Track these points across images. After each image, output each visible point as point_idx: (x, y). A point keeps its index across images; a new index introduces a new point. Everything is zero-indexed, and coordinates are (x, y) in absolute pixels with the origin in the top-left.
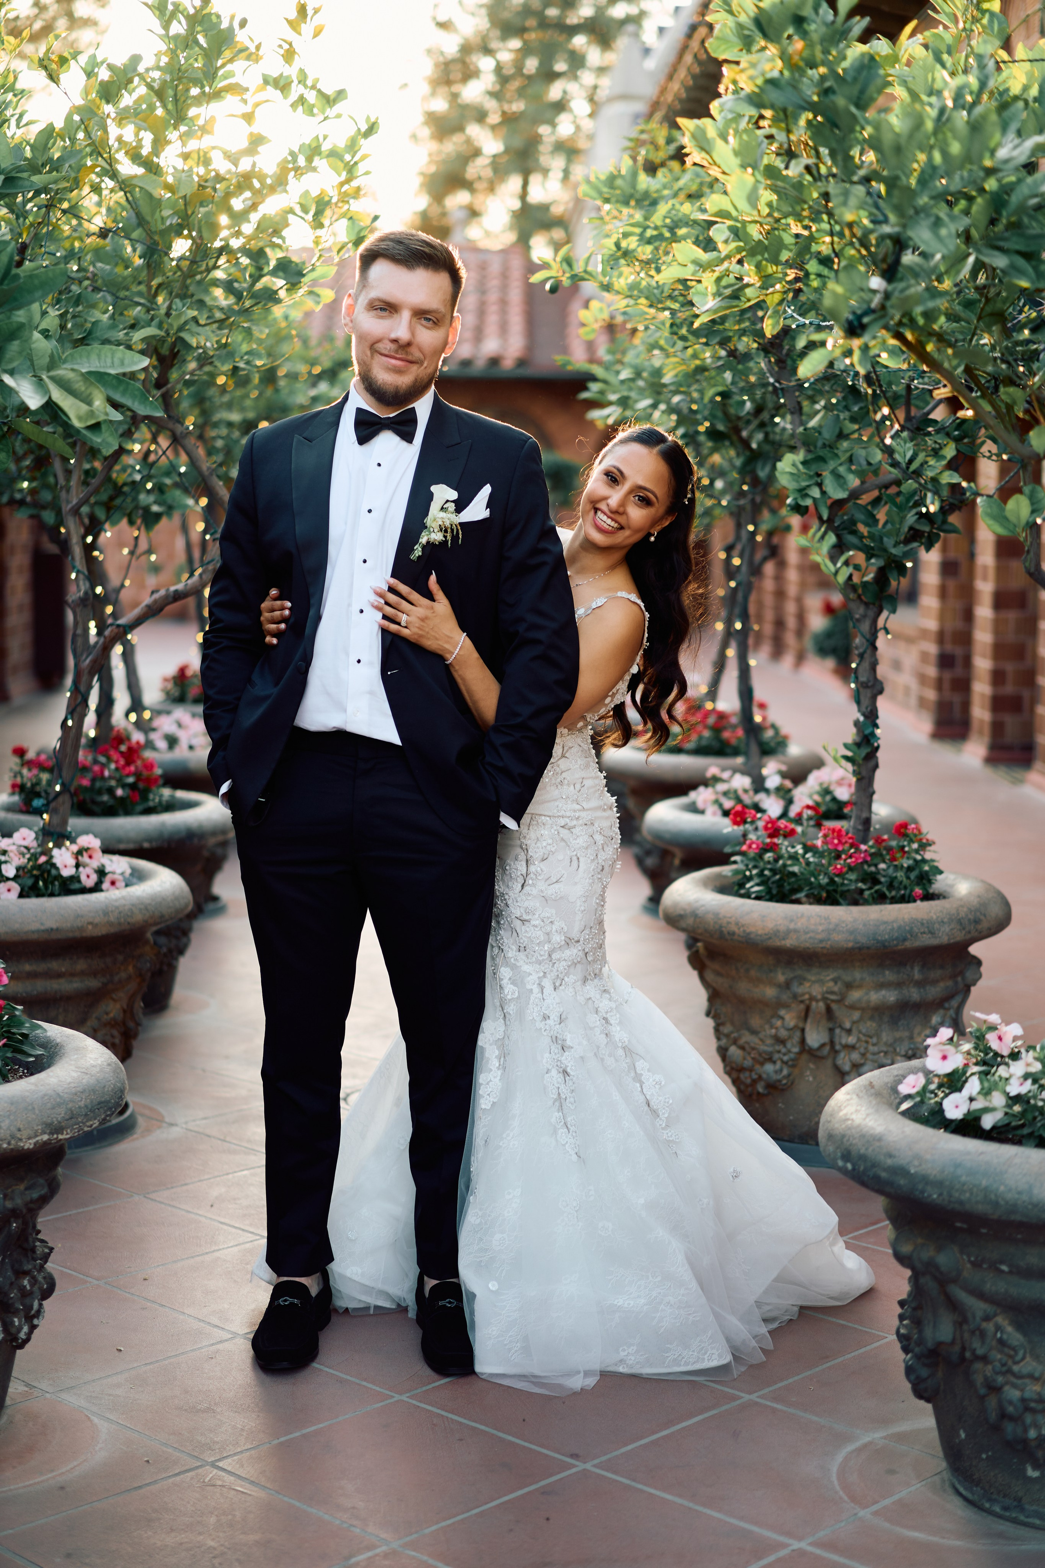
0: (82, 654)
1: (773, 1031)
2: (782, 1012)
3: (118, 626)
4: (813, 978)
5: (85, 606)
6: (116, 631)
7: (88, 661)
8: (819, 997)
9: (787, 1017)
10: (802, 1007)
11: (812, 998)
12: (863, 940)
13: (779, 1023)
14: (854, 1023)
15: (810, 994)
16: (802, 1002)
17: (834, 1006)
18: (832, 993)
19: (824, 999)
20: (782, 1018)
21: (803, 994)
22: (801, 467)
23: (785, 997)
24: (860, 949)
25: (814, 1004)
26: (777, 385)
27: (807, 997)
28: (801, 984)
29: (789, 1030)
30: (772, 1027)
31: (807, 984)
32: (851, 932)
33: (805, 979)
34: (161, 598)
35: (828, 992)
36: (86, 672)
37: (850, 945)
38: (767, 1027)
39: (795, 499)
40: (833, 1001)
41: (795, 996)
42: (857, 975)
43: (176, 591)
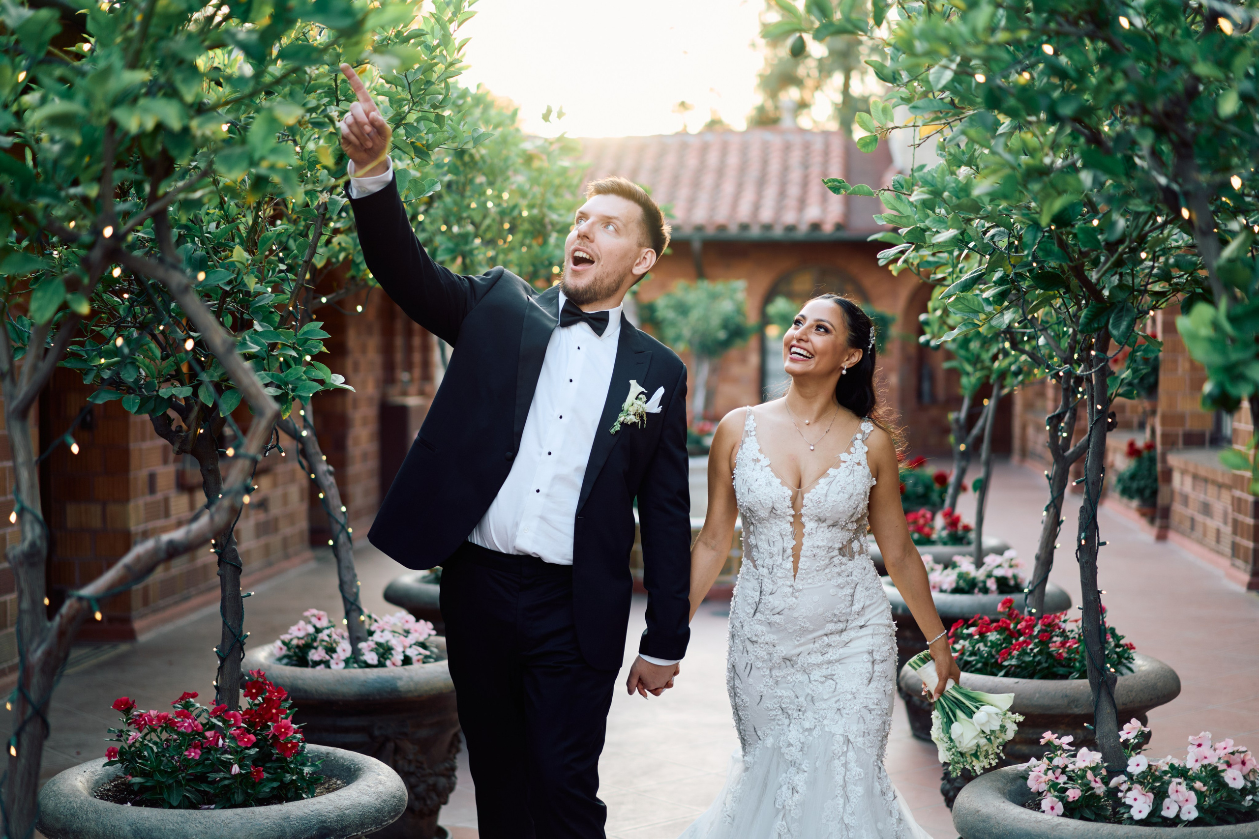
0: (31, 641)
3: (80, 599)
5: (32, 565)
6: (76, 605)
7: (39, 653)
22: (1227, 327)
26: (1175, 187)
34: (147, 552)
36: (37, 669)
39: (1220, 386)
43: (171, 543)
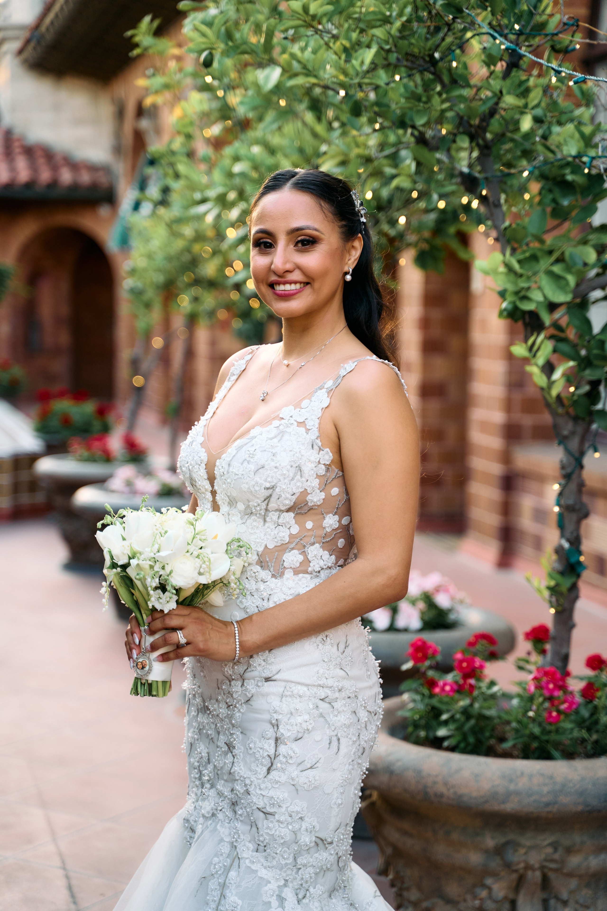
1: (477, 903)
2: (489, 881)
4: (528, 843)
8: (537, 866)
9: (496, 887)
10: (515, 876)
11: (528, 867)
12: (594, 803)
13: (484, 894)
14: (571, 892)
15: (526, 862)
16: (516, 871)
17: (552, 875)
18: (553, 861)
19: (542, 868)
20: (490, 889)
21: (519, 863)
23: (495, 864)
24: (590, 812)
25: (530, 873)
27: (522, 865)
28: (516, 851)
29: (496, 902)
30: (475, 897)
31: (522, 851)
32: (581, 793)
33: (519, 845)
35: (546, 860)
37: (580, 808)
38: (468, 897)
40: (551, 869)
41: (508, 866)
42: (577, 838)
